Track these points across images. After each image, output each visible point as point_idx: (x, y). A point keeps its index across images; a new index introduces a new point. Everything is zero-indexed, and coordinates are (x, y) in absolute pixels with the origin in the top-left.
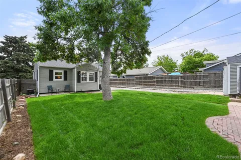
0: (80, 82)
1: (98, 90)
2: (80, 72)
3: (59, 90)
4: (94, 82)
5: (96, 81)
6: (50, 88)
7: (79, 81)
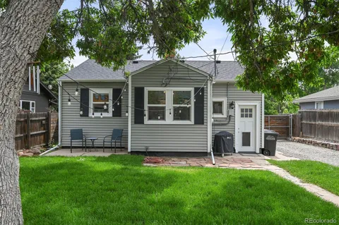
0: (142, 122)
1: (204, 154)
2: (142, 89)
3: (93, 141)
4: (192, 122)
5: (200, 120)
6: (77, 134)
7: (138, 119)
